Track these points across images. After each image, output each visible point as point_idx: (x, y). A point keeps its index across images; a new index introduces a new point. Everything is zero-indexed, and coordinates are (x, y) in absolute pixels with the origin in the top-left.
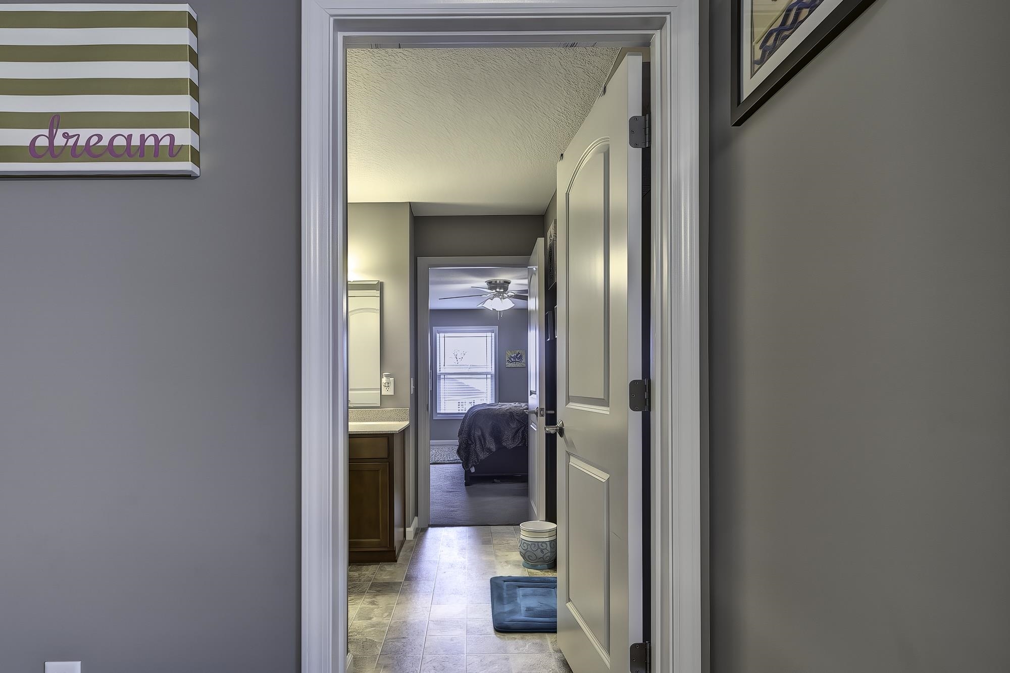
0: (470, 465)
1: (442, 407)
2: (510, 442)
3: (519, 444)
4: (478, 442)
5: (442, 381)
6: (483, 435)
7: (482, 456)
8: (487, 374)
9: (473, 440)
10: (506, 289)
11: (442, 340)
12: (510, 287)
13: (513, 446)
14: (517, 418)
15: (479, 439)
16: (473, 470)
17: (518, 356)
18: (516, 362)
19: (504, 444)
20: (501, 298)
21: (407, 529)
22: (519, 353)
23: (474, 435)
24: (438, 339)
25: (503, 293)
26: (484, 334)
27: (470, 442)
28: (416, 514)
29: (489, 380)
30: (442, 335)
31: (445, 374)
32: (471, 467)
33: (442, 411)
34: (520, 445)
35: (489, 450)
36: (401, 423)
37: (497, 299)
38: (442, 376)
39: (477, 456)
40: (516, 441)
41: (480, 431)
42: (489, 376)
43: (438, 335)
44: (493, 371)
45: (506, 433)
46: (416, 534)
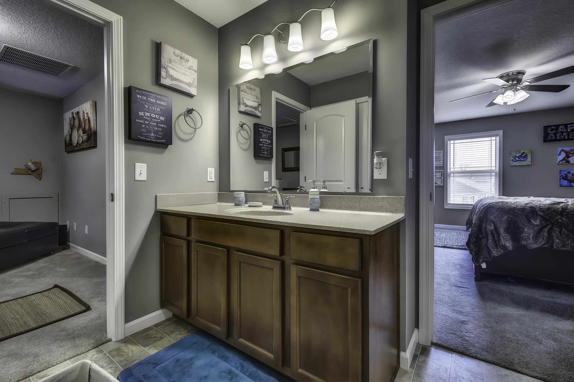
0: (481, 261)
1: (452, 199)
2: (531, 241)
3: (544, 244)
4: (490, 238)
5: (452, 178)
6: (496, 229)
7: (495, 253)
8: (490, 172)
9: (484, 234)
10: (519, 81)
11: (452, 146)
12: (524, 78)
13: (535, 246)
14: (541, 214)
15: (492, 233)
16: (484, 266)
17: (524, 155)
18: (520, 160)
19: (524, 243)
20: (514, 91)
21: (402, 354)
22: (524, 153)
23: (486, 227)
24: (449, 145)
25: (516, 85)
26: (489, 139)
27: (481, 236)
28: (417, 325)
29: (493, 178)
30: (452, 142)
31: (454, 173)
32: (482, 263)
33: (452, 202)
34: (546, 246)
35: (504, 247)
36: (394, 215)
37: (510, 93)
38: (452, 175)
39: (489, 252)
40: (541, 240)
41: (492, 225)
42: (494, 174)
43: (449, 142)
44: (498, 169)
45: (526, 230)
46: (415, 357)
